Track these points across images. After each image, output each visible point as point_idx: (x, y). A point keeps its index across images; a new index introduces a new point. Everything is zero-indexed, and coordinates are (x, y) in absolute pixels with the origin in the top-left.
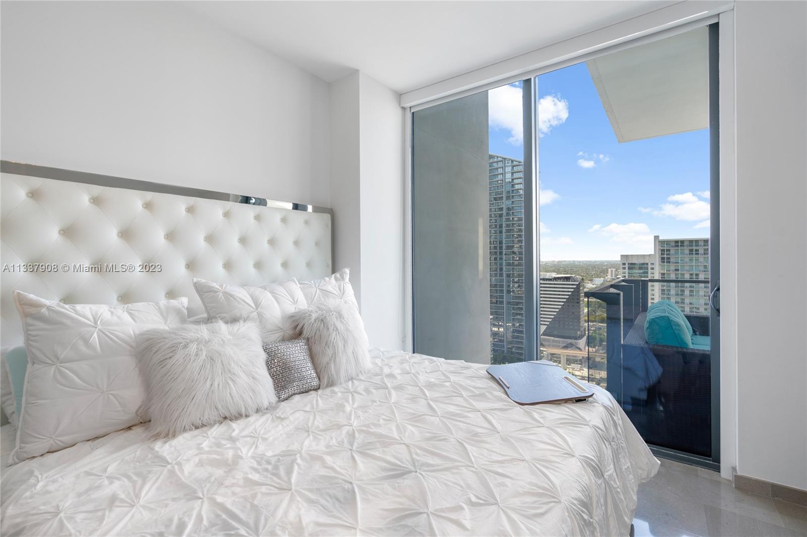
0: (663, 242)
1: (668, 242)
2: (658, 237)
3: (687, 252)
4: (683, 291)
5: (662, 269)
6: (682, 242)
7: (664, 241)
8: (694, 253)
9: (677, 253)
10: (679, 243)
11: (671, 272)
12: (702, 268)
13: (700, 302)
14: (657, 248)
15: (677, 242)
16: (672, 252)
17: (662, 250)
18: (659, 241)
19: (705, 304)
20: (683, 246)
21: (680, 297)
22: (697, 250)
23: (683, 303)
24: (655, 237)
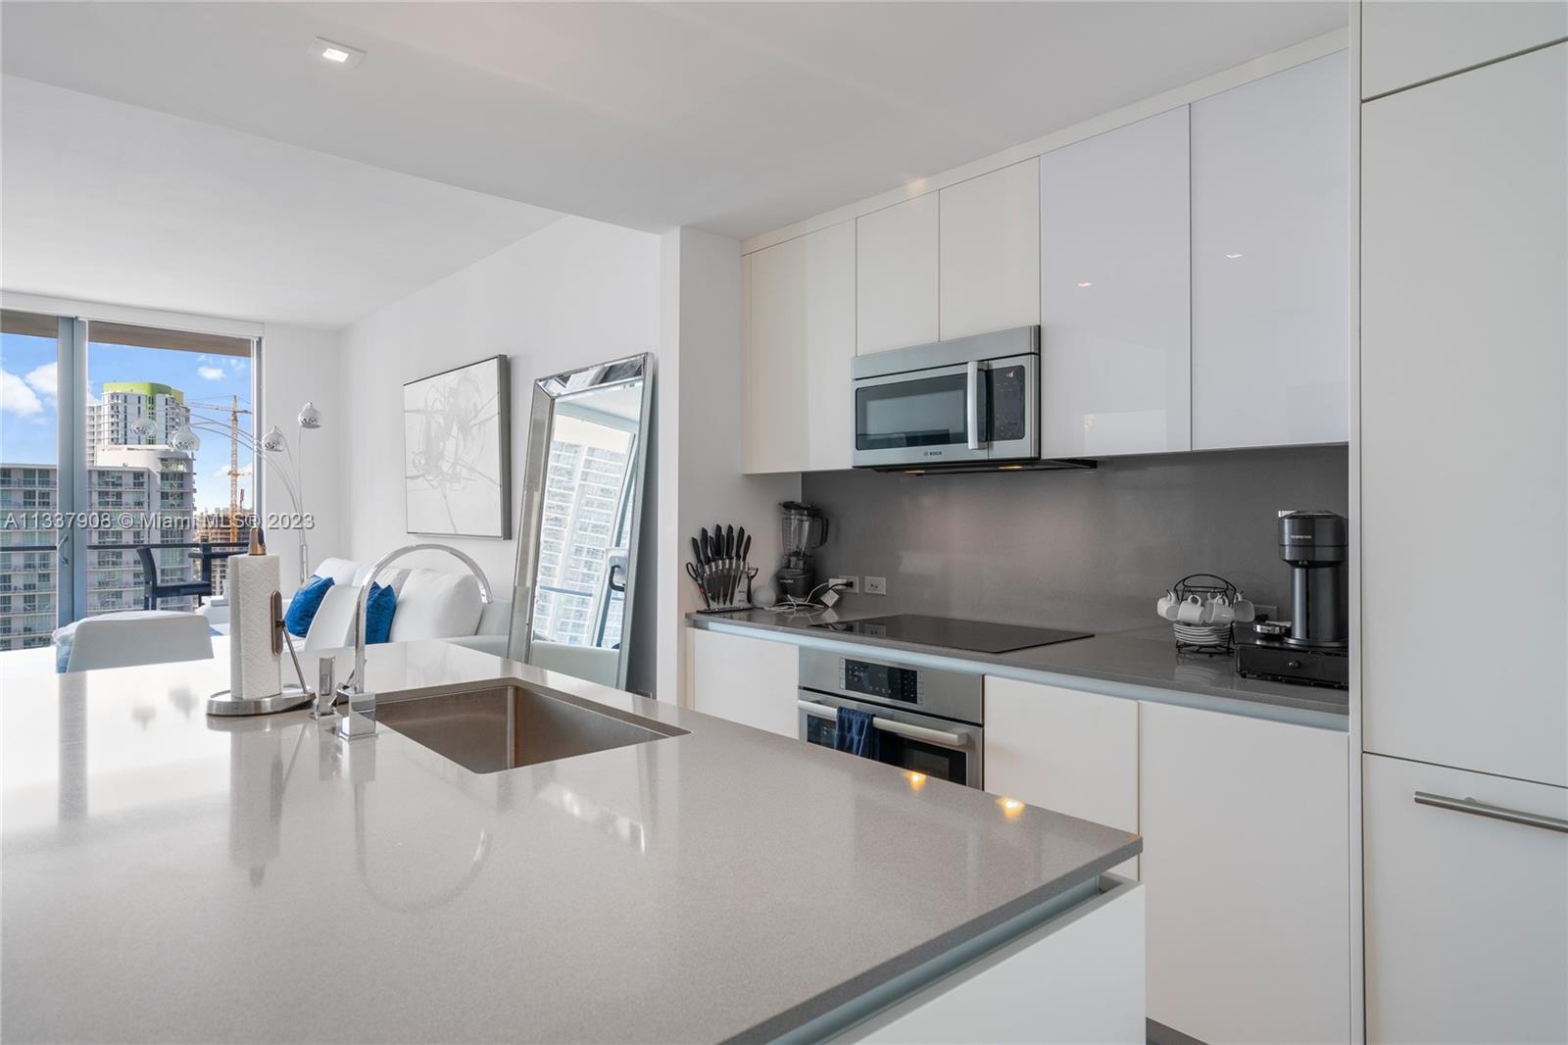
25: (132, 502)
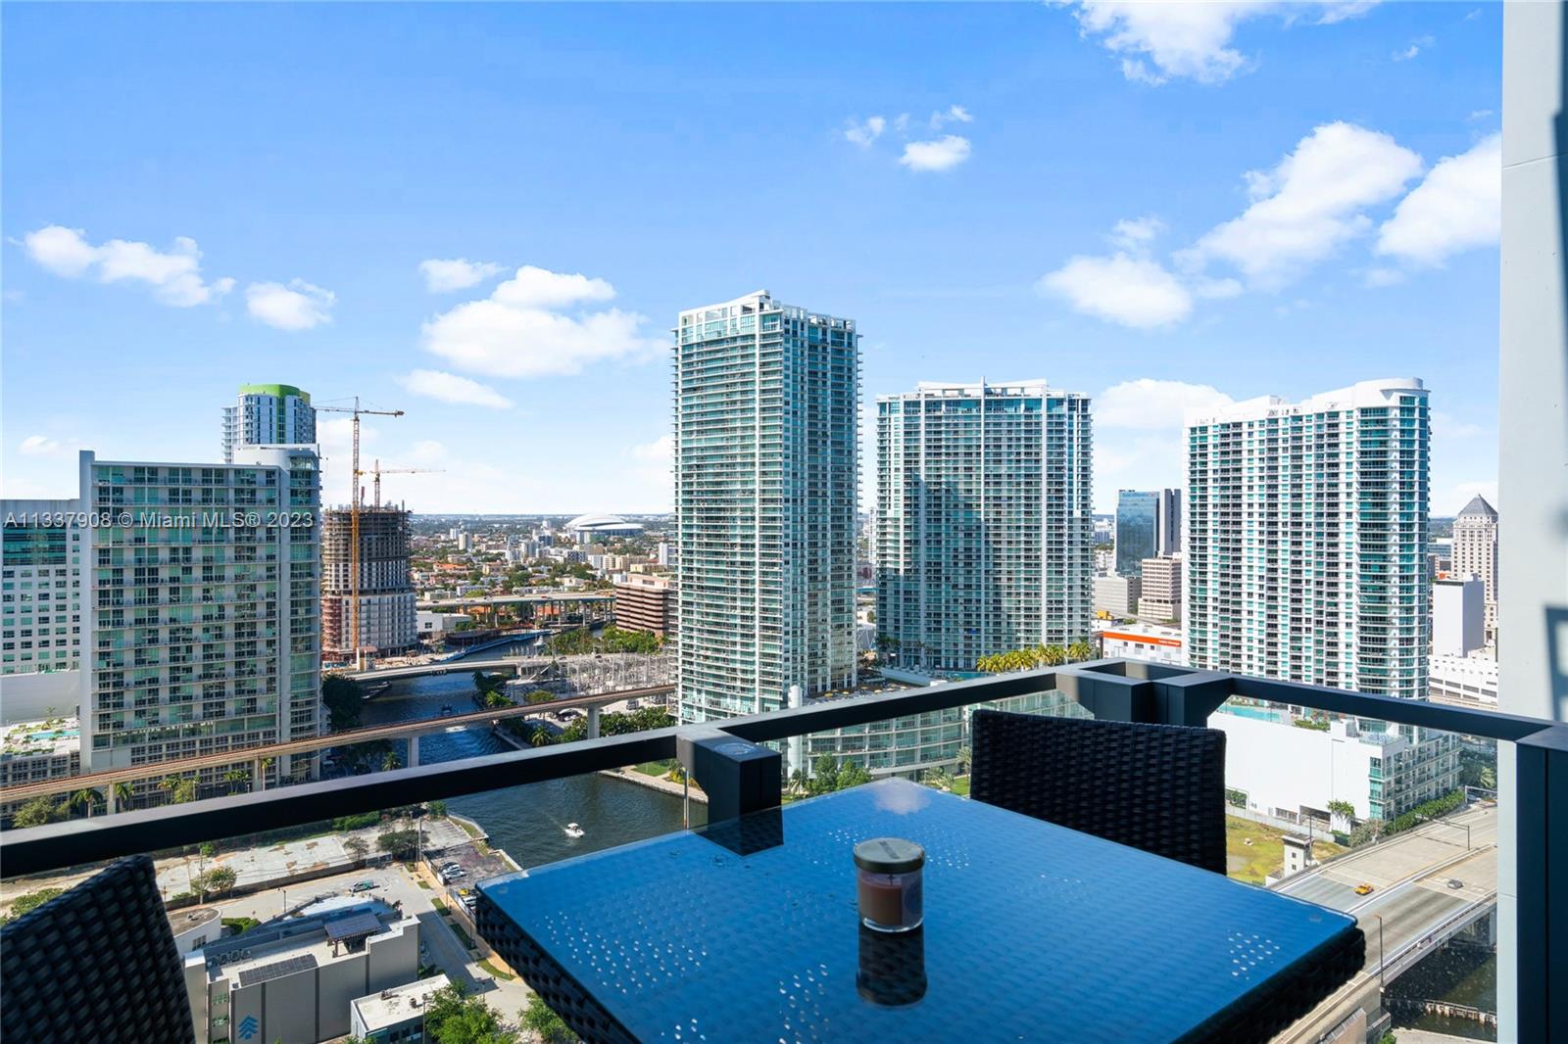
0: (103, 469)
1: (117, 469)
2: (91, 453)
3: (165, 495)
4: (154, 591)
5: (101, 540)
6: (154, 470)
7: (108, 467)
8: (180, 497)
9: (139, 499)
10: (144, 474)
11: (125, 545)
12: (198, 535)
13: (194, 615)
14: (90, 485)
15: (139, 469)
16: (129, 494)
17: (100, 488)
18: (93, 466)
19: (206, 618)
20: (156, 480)
21: (147, 607)
22: (187, 492)
23: (155, 621)
24: (82, 453)
25: (264, 499)
